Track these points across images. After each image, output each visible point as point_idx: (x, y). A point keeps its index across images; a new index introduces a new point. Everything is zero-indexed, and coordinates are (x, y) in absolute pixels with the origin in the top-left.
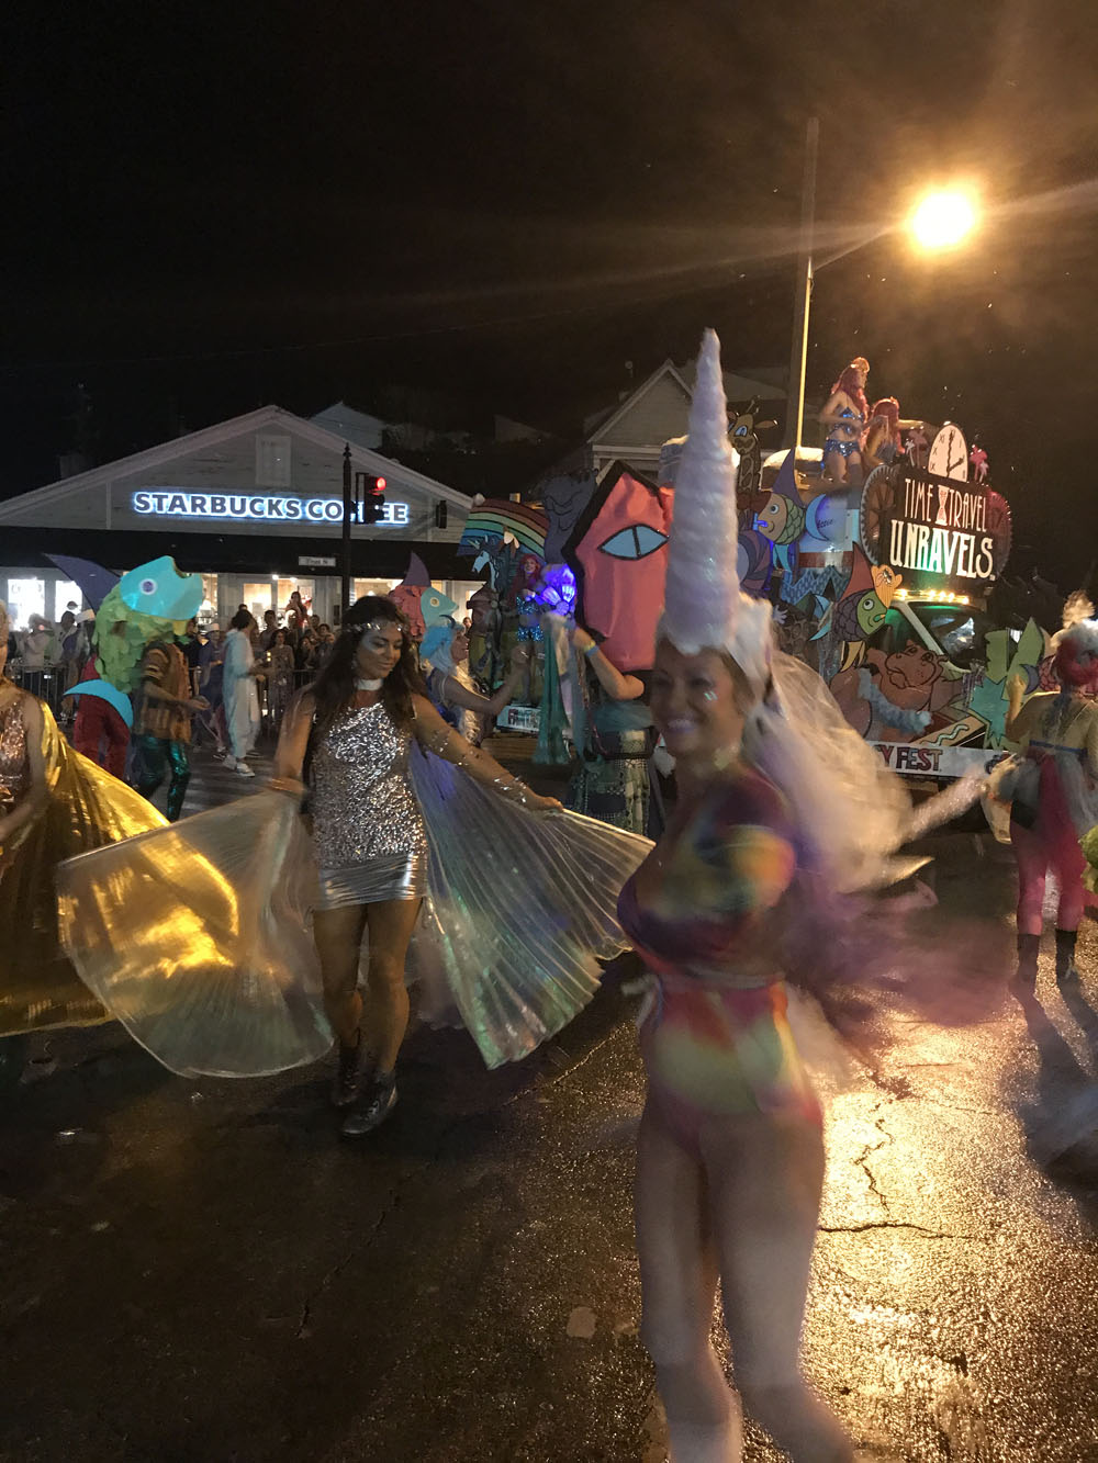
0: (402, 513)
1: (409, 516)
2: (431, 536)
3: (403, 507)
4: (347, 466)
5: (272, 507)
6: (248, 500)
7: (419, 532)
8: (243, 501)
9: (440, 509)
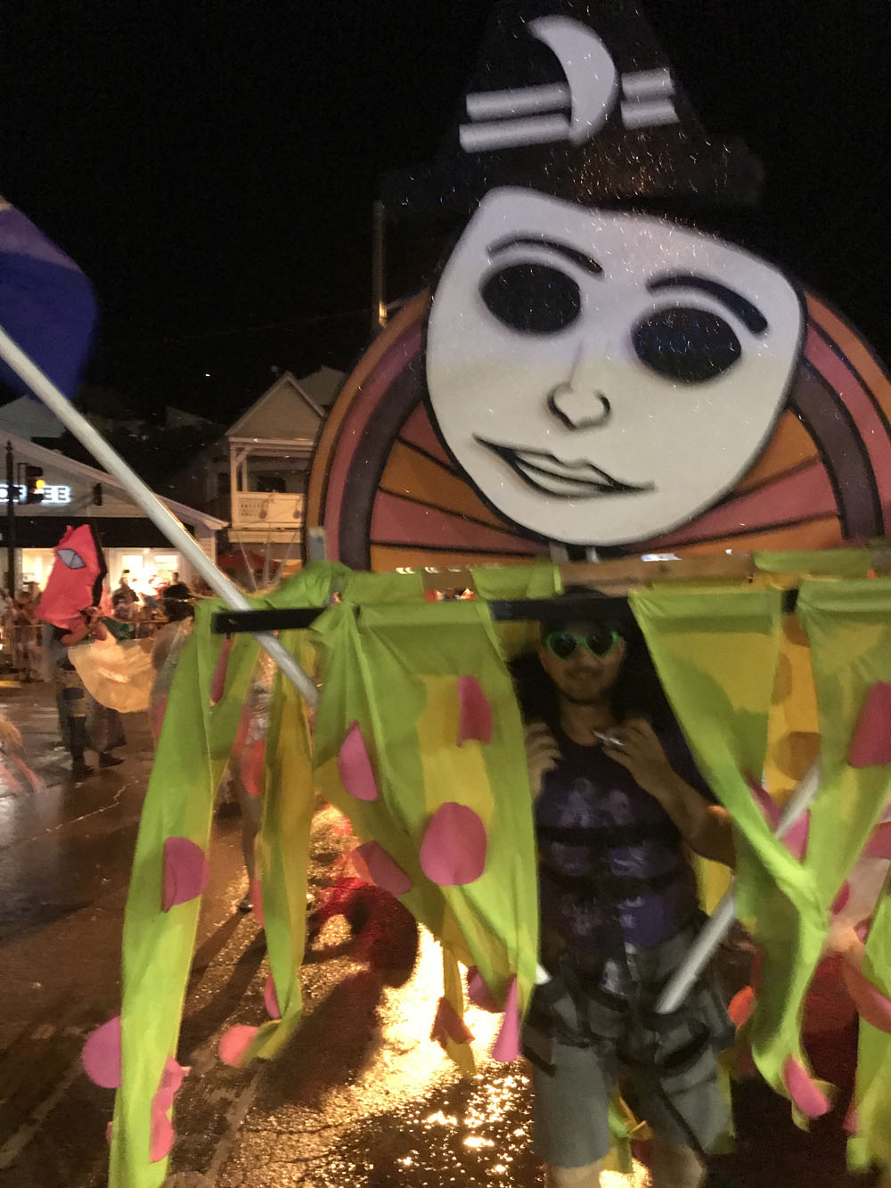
0: (64, 494)
1: (71, 496)
2: (91, 512)
3: (66, 489)
4: (10, 458)
7: (81, 508)
9: (97, 490)
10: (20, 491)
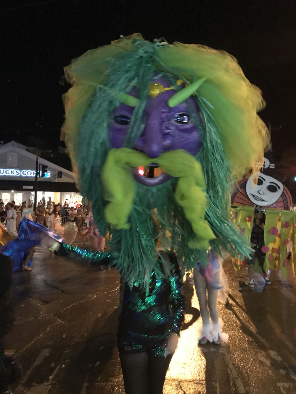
0: (49, 174)
1: (51, 175)
2: (57, 180)
4: (37, 162)
5: (12, 172)
6: (5, 170)
7: (53, 179)
8: (3, 171)
9: (60, 173)
10: (40, 173)
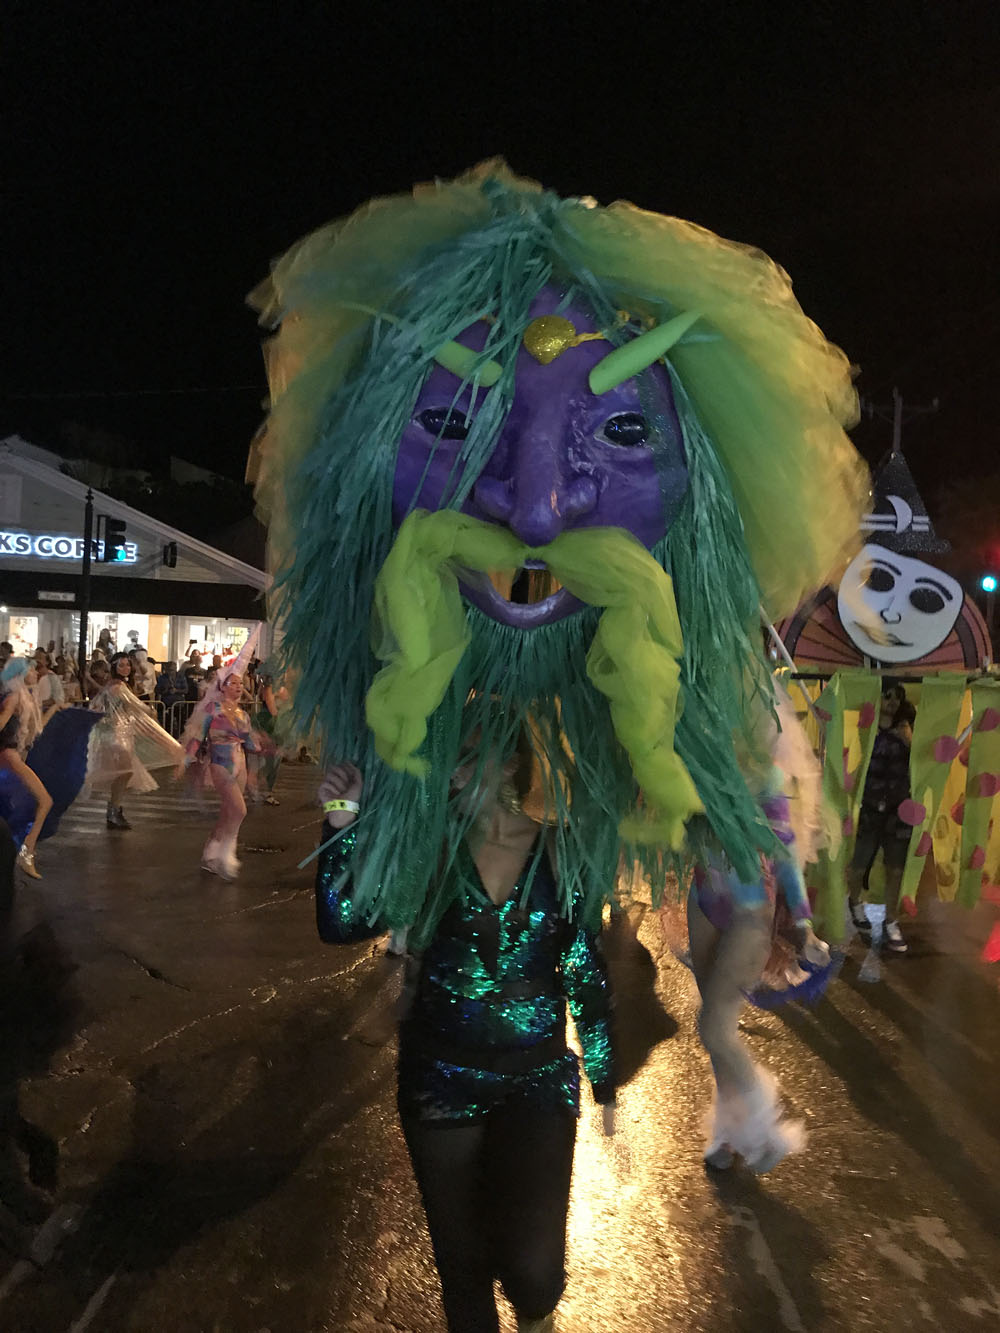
0: (131, 552)
1: (138, 555)
2: (159, 574)
3: (132, 546)
4: (89, 508)
5: (2, 542)
7: (147, 569)
9: (170, 550)
10: (100, 547)
